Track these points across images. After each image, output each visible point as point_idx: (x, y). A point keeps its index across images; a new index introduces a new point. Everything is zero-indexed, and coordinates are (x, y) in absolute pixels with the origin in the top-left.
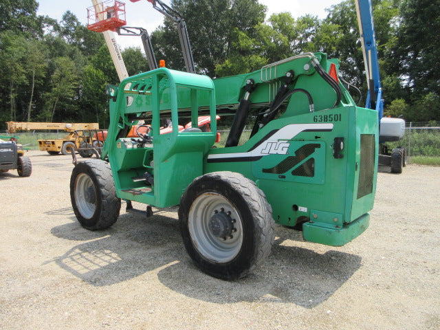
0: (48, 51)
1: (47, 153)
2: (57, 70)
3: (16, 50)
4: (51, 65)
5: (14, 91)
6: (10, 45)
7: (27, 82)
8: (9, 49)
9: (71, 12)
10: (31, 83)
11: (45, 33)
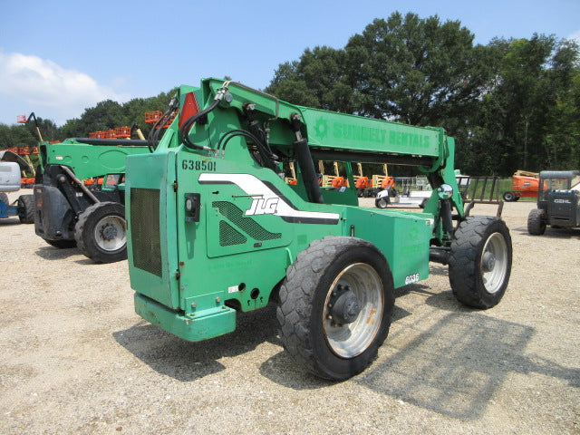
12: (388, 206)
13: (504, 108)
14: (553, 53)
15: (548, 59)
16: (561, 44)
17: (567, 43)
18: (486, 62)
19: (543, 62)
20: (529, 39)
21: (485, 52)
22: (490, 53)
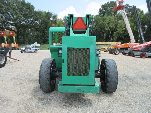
0: (117, 19)
1: (103, 51)
2: (119, 25)
3: (107, 20)
4: (117, 23)
5: (105, 33)
6: (106, 19)
7: (109, 30)
8: (105, 20)
9: (127, 4)
10: (110, 30)
11: (118, 13)
12: (25, 52)
13: (43, 27)
14: (53, 16)
15: (52, 17)
16: (54, 14)
17: (55, 14)
18: (38, 15)
19: (51, 18)
20: (48, 12)
21: (38, 13)
22: (39, 13)
